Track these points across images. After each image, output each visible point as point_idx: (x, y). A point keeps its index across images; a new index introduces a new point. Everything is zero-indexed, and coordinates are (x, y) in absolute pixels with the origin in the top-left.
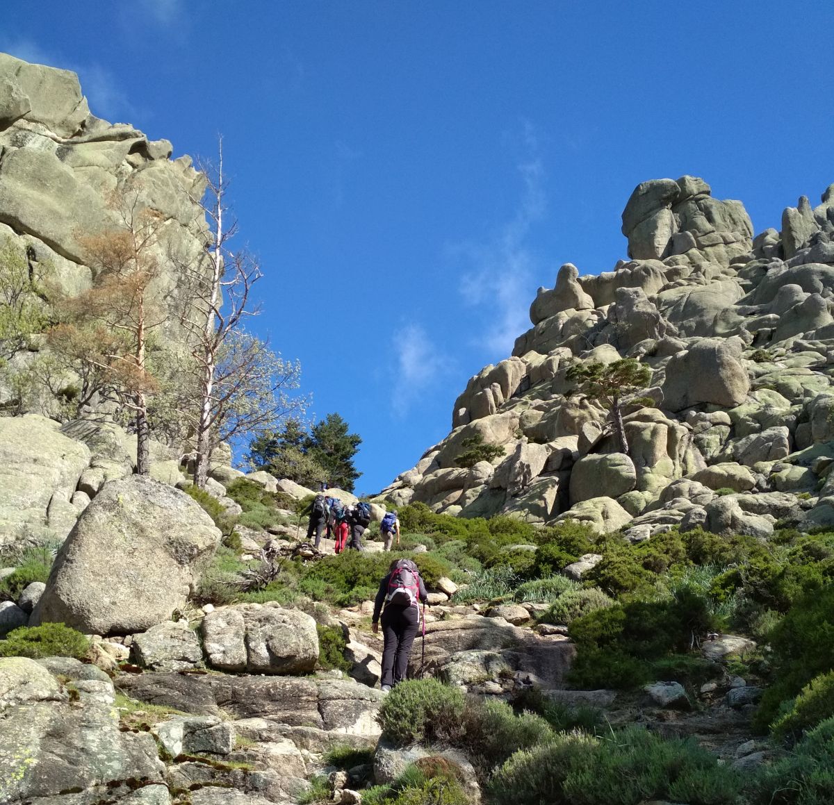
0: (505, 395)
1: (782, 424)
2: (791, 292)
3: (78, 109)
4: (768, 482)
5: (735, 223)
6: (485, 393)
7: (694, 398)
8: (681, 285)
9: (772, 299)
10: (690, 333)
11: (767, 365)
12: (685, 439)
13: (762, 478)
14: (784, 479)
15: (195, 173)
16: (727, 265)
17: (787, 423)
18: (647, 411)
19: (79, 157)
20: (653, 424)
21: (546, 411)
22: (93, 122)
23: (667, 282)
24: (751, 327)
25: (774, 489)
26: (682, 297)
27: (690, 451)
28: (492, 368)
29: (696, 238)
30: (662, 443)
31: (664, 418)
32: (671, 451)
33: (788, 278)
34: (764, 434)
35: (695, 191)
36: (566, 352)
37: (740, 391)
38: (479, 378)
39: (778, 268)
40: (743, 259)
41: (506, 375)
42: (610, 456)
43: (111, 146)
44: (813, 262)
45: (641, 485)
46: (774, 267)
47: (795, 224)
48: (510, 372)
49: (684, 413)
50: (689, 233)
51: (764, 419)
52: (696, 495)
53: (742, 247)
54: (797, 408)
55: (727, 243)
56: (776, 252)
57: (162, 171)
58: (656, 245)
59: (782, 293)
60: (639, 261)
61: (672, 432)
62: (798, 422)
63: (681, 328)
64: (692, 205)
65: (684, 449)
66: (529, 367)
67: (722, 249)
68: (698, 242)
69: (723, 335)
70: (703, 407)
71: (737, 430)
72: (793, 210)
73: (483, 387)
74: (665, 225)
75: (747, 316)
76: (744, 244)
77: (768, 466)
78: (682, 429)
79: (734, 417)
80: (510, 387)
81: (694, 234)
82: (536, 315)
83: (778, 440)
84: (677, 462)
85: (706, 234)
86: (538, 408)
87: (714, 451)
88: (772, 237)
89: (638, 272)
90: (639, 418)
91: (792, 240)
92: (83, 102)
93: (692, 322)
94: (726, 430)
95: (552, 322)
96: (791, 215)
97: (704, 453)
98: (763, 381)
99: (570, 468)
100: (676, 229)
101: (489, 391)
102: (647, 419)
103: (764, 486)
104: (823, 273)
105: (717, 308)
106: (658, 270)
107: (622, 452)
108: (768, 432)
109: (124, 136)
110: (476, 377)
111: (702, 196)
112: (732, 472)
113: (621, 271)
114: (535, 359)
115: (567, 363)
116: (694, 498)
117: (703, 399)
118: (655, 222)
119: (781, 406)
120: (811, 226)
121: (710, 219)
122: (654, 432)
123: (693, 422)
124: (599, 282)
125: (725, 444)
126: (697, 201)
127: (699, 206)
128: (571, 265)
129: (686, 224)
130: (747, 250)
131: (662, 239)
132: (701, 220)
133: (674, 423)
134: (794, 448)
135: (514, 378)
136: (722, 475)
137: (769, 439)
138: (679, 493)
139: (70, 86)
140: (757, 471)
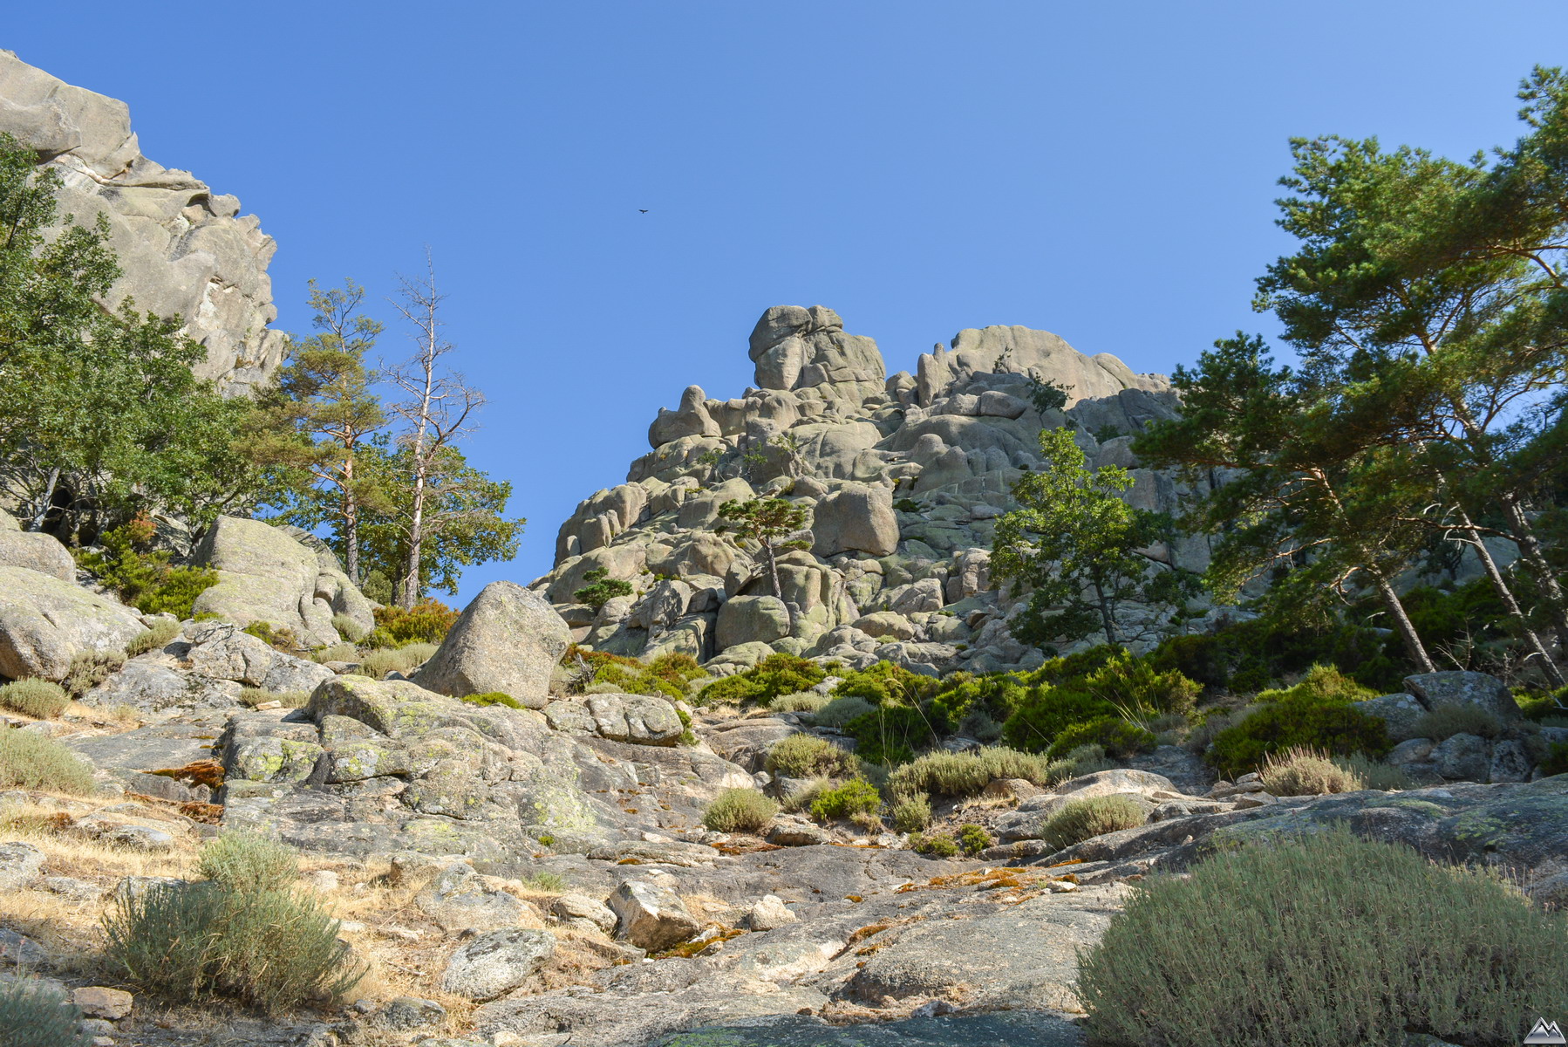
0: (622, 524)
1: (934, 576)
3: (126, 146)
4: (926, 632)
5: (867, 360)
6: (599, 520)
8: (815, 421)
9: (912, 447)
10: (828, 473)
11: (913, 515)
12: (838, 586)
13: (919, 629)
14: (941, 631)
15: (261, 236)
16: (860, 405)
17: (938, 575)
18: (798, 554)
19: (126, 203)
20: (806, 568)
21: (676, 546)
22: (142, 163)
23: (800, 417)
24: (891, 474)
25: (932, 640)
26: (818, 435)
27: (842, 598)
28: (606, 493)
29: (827, 371)
30: (815, 588)
31: (815, 563)
32: (824, 597)
33: (926, 427)
34: (918, 585)
35: (827, 324)
36: (693, 483)
37: (891, 539)
38: (590, 504)
39: (916, 415)
40: (876, 400)
41: (623, 502)
42: (762, 599)
43: (166, 195)
44: (951, 413)
45: (795, 631)
46: (913, 413)
47: (929, 370)
48: (628, 499)
49: (835, 558)
50: (819, 365)
51: (915, 570)
52: (858, 643)
53: (874, 387)
54: (945, 561)
55: (858, 380)
56: (912, 398)
57: (225, 231)
58: (785, 374)
59: (923, 442)
60: (770, 391)
61: (825, 577)
62: (949, 575)
63: (817, 467)
64: (824, 337)
65: (837, 596)
66: (649, 497)
67: (854, 386)
68: (829, 376)
69: (864, 480)
70: (853, 553)
71: (889, 579)
72: (928, 357)
73: (597, 513)
74: (795, 355)
75: (887, 461)
76: (876, 384)
77: (924, 617)
78: (835, 576)
79: (885, 566)
80: (628, 516)
81: (825, 366)
82: (655, 439)
83: (931, 592)
84: (830, 609)
85: (838, 369)
86: (665, 542)
87: (866, 600)
88: (907, 382)
89: (769, 402)
90: (790, 561)
91: (927, 386)
92: (132, 139)
95: (675, 447)
96: (926, 361)
97: (856, 601)
98: (911, 531)
99: (716, 610)
100: (807, 360)
101: (604, 519)
102: (797, 562)
103: (922, 636)
105: (854, 450)
106: (790, 403)
107: (774, 594)
108: (920, 584)
109: (183, 186)
110: (587, 501)
111: (834, 328)
112: (891, 621)
113: (751, 399)
114: (656, 486)
115: (696, 495)
116: (856, 644)
117: (853, 546)
118: (784, 350)
119: (930, 558)
122: (807, 577)
124: (728, 409)
125: (876, 592)
126: (829, 332)
127: (831, 338)
129: (818, 355)
130: (880, 391)
131: (791, 372)
132: (833, 353)
133: (826, 568)
134: (947, 600)
135: (634, 505)
136: (882, 624)
137: (922, 590)
138: (840, 640)
139: (118, 118)
140: (914, 621)
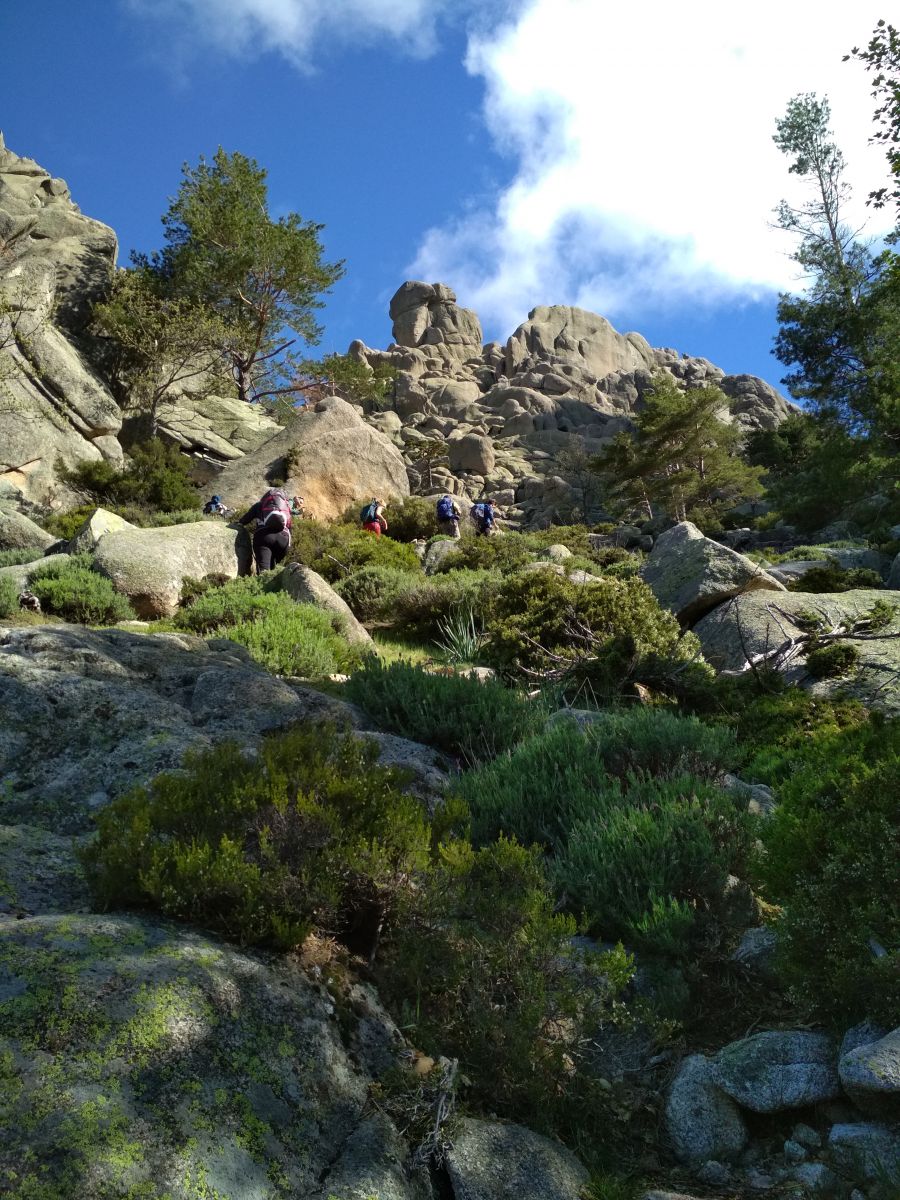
1: (512, 488)
2: (513, 405)
5: (471, 329)
7: (464, 466)
8: (438, 375)
9: (500, 405)
10: (446, 414)
11: (501, 451)
12: (462, 488)
16: (466, 364)
17: (514, 488)
18: (442, 469)
20: (445, 477)
23: (427, 370)
24: (488, 422)
26: (441, 387)
29: (444, 334)
31: (451, 475)
33: (511, 393)
34: (502, 492)
35: (446, 297)
37: (490, 465)
39: (504, 383)
40: (476, 361)
44: (526, 386)
46: (502, 381)
49: (461, 474)
50: (439, 329)
51: (502, 484)
53: (475, 351)
54: (518, 481)
55: (465, 344)
58: (415, 333)
59: (508, 404)
60: (407, 348)
61: (456, 482)
62: (519, 488)
63: (440, 409)
64: (443, 308)
67: (461, 347)
68: (445, 338)
69: (471, 423)
70: (469, 472)
71: (488, 487)
74: (423, 318)
75: (484, 413)
76: (477, 349)
77: (506, 508)
78: (461, 483)
79: (486, 479)
81: (443, 331)
83: (510, 496)
85: (451, 333)
88: (498, 351)
89: (407, 357)
90: (438, 473)
91: (511, 359)
93: (448, 407)
94: (482, 486)
97: (470, 497)
98: (500, 462)
100: (430, 323)
102: (442, 473)
104: (532, 396)
105: (464, 402)
106: (420, 358)
108: (504, 491)
109: (35, 174)
111: (450, 302)
113: (395, 353)
117: (470, 467)
118: (416, 315)
119: (510, 479)
120: (524, 352)
121: (455, 322)
122: (447, 482)
123: (466, 479)
124: (379, 358)
125: (481, 494)
126: (447, 305)
127: (448, 309)
128: (361, 341)
129: (437, 322)
131: (420, 329)
132: (448, 321)
133: (456, 478)
134: (516, 502)
137: (506, 494)
140: (501, 510)
